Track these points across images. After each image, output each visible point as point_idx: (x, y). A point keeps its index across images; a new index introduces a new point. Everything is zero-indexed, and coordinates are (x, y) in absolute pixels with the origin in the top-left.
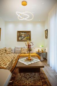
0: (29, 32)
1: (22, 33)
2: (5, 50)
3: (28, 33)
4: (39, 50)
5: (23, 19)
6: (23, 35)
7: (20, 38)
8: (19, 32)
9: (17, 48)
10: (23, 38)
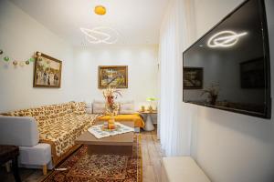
0: (125, 68)
1: (108, 71)
2: (72, 108)
3: (122, 71)
4: (143, 108)
5: (100, 41)
6: (111, 73)
7: (104, 82)
8: (102, 68)
9: (98, 103)
10: (109, 80)
